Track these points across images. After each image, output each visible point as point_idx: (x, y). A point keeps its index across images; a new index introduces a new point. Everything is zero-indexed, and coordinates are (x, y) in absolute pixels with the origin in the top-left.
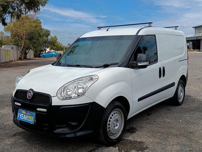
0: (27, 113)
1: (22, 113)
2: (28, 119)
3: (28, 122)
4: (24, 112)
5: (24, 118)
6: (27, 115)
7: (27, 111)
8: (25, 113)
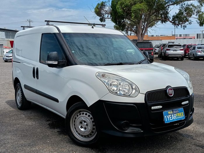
0: (174, 112)
1: (168, 114)
2: (178, 117)
3: (178, 120)
4: (170, 112)
5: (173, 118)
6: (174, 114)
7: (174, 110)
8: (172, 112)
